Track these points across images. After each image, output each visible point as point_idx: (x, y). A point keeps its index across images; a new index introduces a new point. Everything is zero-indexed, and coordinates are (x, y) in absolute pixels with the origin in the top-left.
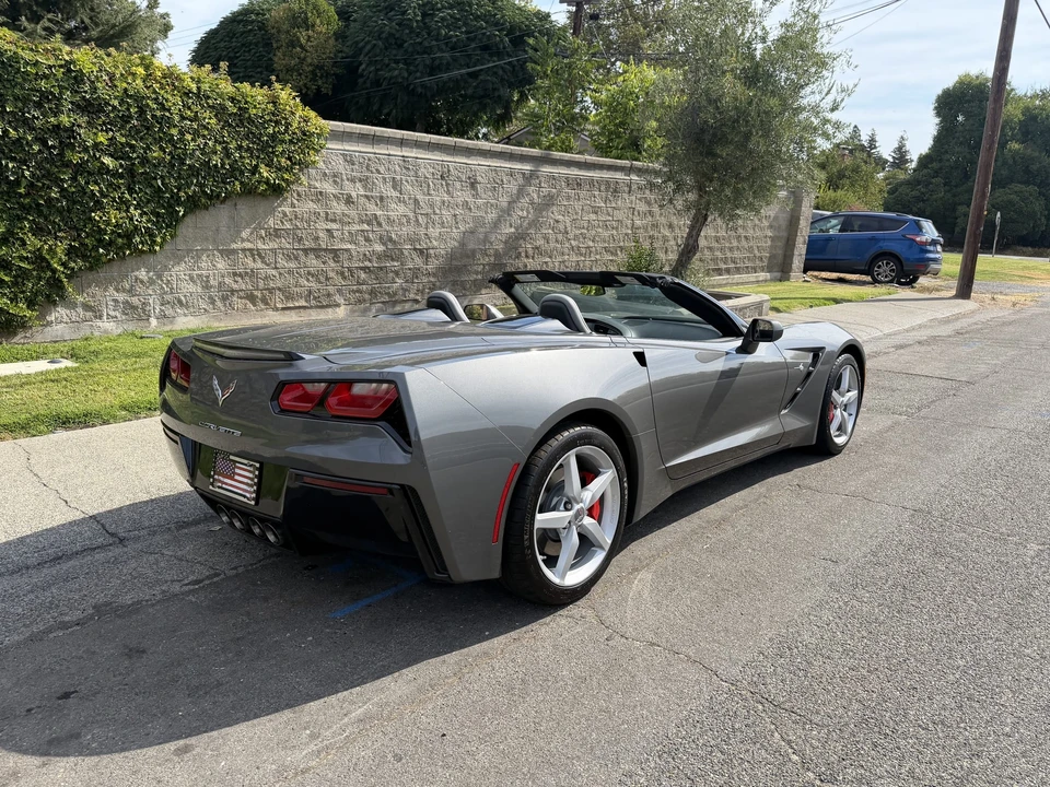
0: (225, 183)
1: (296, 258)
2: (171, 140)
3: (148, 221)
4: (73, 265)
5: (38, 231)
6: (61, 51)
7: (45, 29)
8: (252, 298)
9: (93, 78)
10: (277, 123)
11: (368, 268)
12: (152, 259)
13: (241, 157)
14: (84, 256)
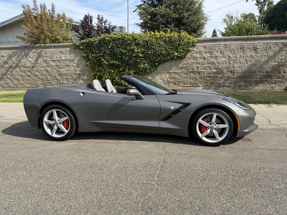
0: (166, 57)
1: (187, 74)
2: (153, 49)
3: (149, 66)
8: (175, 84)
9: (138, 38)
10: (180, 41)
11: (210, 76)
12: (151, 74)
13: (170, 51)
14: (138, 74)
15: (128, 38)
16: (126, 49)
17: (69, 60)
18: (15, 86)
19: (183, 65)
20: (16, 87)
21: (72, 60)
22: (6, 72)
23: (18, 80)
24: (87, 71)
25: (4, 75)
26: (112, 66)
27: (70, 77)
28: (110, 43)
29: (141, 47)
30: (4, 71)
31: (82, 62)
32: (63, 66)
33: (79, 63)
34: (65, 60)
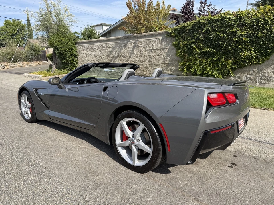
12: (259, 66)
14: (238, 64)
15: (230, 17)
16: (225, 32)
17: (161, 49)
21: (164, 49)
24: (176, 61)
26: (205, 55)
27: (159, 67)
28: (205, 26)
29: (247, 29)
31: (172, 51)
32: (154, 56)
33: (170, 52)
34: (157, 49)
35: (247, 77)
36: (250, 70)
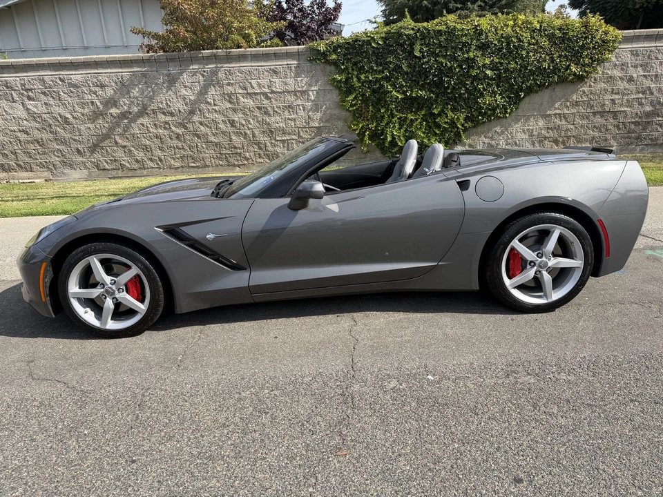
0: (549, 77)
1: (587, 118)
2: (522, 58)
3: (505, 101)
4: (466, 125)
5: (454, 110)
6: (474, 20)
7: (480, 6)
8: (556, 142)
9: (487, 31)
10: (586, 38)
11: (638, 122)
12: (504, 120)
13: (560, 61)
14: (473, 120)
17: (295, 92)
18: (136, 166)
19: (582, 97)
20: (140, 168)
21: (303, 92)
22: (111, 130)
23: (146, 149)
24: (339, 119)
25: (107, 136)
27: (294, 137)
29: (490, 54)
30: (106, 125)
31: (329, 96)
32: (276, 109)
33: (321, 99)
34: (284, 92)
35: (484, 143)
36: (489, 130)
